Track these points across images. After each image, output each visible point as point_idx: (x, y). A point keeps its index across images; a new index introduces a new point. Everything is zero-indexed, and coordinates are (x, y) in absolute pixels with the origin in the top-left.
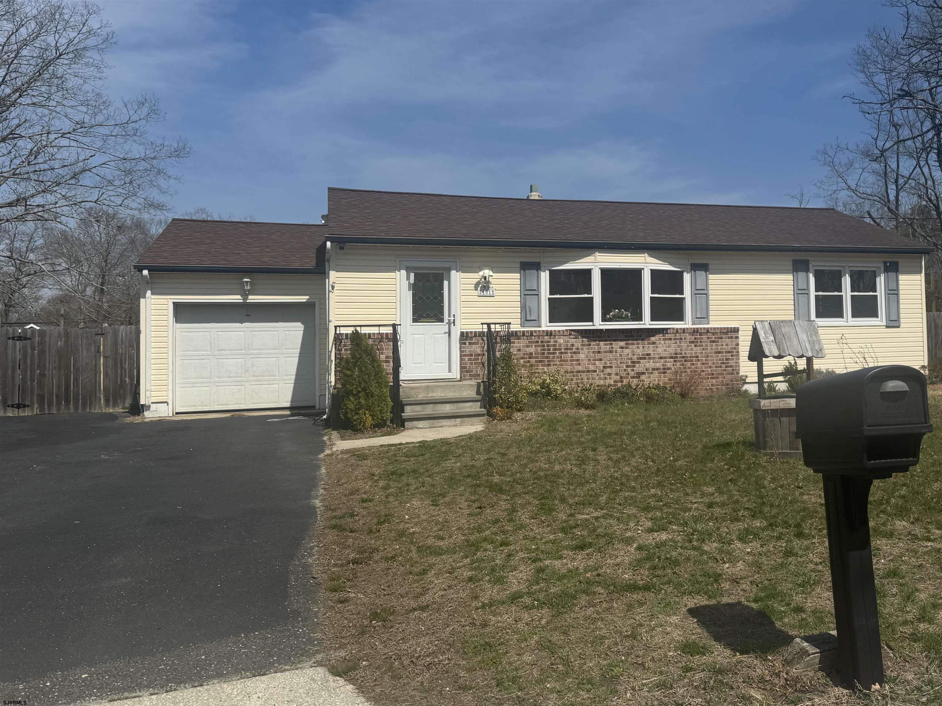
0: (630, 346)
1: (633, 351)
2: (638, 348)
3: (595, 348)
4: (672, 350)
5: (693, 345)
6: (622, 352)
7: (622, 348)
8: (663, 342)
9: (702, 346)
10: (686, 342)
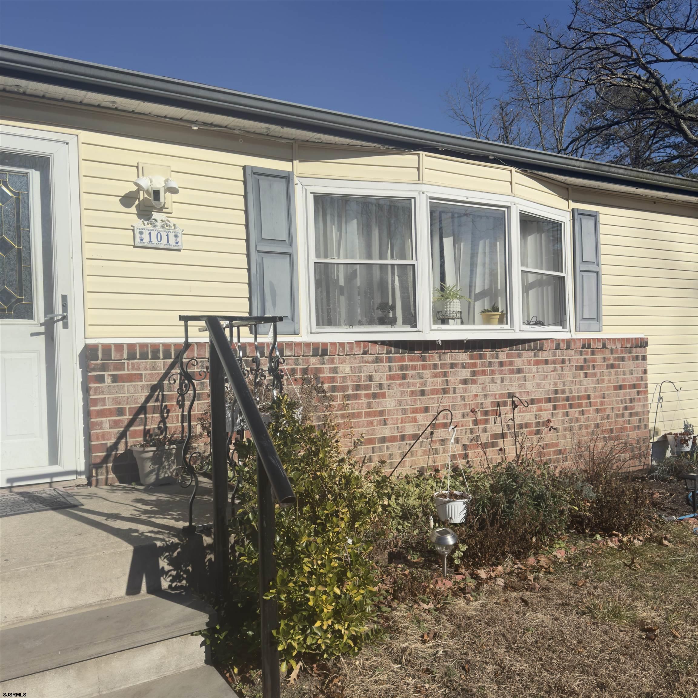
0: (480, 378)
1: (484, 389)
2: (493, 380)
3: (414, 385)
4: (548, 386)
5: (582, 372)
6: (466, 390)
7: (465, 382)
8: (534, 368)
9: (595, 375)
10: (570, 369)
